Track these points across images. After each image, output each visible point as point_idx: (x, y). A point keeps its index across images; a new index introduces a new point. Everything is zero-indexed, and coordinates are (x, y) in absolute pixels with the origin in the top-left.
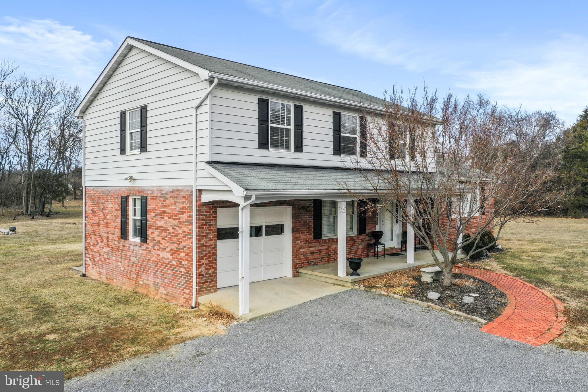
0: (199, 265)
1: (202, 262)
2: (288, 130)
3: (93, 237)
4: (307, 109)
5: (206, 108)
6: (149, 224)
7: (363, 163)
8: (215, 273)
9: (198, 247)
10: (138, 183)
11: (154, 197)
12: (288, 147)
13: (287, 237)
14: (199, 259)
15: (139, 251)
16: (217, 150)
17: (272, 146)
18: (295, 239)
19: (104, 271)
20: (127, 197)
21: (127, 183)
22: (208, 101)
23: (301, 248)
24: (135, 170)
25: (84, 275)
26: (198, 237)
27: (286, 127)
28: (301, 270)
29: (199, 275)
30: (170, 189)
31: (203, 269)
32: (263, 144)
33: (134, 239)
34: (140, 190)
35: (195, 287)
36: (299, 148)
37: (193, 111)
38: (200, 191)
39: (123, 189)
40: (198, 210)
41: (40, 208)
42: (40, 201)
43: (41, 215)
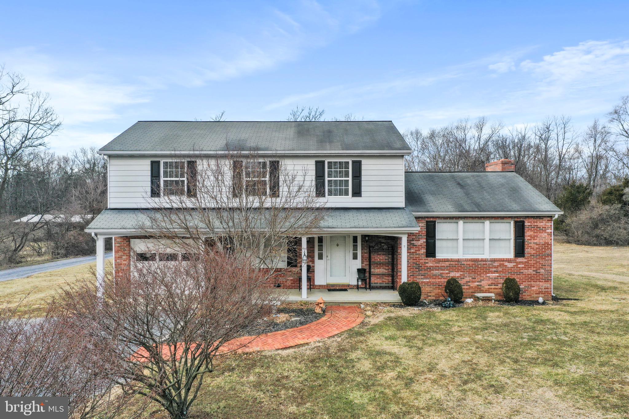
0: (116, 277)
1: (118, 274)
4: (200, 163)
8: (129, 283)
9: (116, 264)
17: (165, 193)
26: (116, 258)
27: (179, 179)
29: (116, 283)
31: (119, 279)
32: (155, 193)
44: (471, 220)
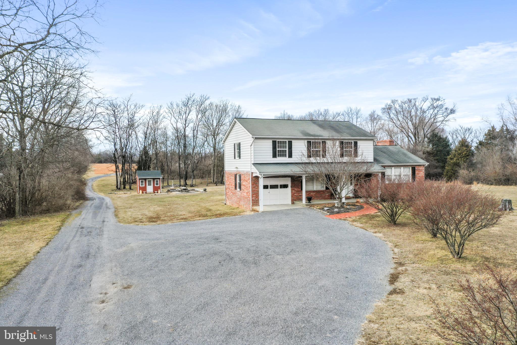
0: (252, 197)
1: (253, 196)
2: (286, 151)
3: (228, 189)
4: (294, 142)
5: (252, 146)
6: (242, 184)
7: (325, 160)
8: (258, 200)
9: (252, 191)
10: (239, 170)
11: (243, 175)
12: (286, 156)
13: (289, 189)
14: (252, 195)
15: (239, 193)
16: (256, 159)
17: (278, 156)
18: (292, 190)
19: (231, 202)
20: (236, 174)
21: (235, 169)
22: (253, 144)
23: (295, 193)
24: (237, 165)
25: (225, 204)
26: (252, 187)
27: (284, 149)
28: (295, 202)
29: (252, 200)
30: (246, 172)
31: (254, 198)
32: (274, 156)
33: (238, 189)
34: (239, 172)
35: (251, 204)
36: (290, 156)
37: (250, 147)
38: (252, 173)
39: (235, 171)
40: (252, 179)
41: (221, 179)
42: (221, 175)
43: (221, 183)
44: (397, 167)
